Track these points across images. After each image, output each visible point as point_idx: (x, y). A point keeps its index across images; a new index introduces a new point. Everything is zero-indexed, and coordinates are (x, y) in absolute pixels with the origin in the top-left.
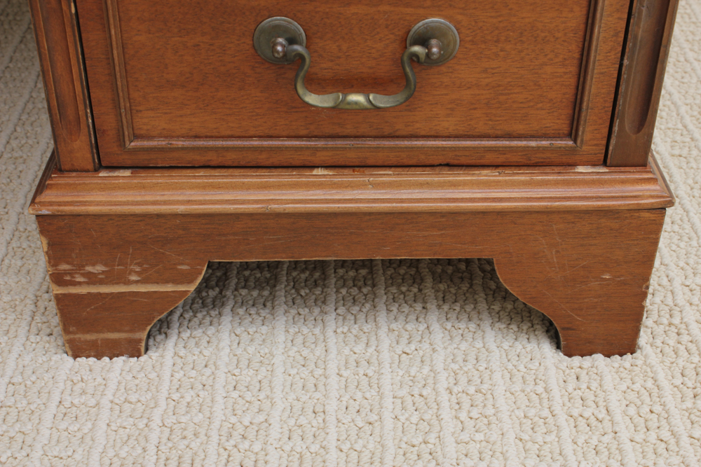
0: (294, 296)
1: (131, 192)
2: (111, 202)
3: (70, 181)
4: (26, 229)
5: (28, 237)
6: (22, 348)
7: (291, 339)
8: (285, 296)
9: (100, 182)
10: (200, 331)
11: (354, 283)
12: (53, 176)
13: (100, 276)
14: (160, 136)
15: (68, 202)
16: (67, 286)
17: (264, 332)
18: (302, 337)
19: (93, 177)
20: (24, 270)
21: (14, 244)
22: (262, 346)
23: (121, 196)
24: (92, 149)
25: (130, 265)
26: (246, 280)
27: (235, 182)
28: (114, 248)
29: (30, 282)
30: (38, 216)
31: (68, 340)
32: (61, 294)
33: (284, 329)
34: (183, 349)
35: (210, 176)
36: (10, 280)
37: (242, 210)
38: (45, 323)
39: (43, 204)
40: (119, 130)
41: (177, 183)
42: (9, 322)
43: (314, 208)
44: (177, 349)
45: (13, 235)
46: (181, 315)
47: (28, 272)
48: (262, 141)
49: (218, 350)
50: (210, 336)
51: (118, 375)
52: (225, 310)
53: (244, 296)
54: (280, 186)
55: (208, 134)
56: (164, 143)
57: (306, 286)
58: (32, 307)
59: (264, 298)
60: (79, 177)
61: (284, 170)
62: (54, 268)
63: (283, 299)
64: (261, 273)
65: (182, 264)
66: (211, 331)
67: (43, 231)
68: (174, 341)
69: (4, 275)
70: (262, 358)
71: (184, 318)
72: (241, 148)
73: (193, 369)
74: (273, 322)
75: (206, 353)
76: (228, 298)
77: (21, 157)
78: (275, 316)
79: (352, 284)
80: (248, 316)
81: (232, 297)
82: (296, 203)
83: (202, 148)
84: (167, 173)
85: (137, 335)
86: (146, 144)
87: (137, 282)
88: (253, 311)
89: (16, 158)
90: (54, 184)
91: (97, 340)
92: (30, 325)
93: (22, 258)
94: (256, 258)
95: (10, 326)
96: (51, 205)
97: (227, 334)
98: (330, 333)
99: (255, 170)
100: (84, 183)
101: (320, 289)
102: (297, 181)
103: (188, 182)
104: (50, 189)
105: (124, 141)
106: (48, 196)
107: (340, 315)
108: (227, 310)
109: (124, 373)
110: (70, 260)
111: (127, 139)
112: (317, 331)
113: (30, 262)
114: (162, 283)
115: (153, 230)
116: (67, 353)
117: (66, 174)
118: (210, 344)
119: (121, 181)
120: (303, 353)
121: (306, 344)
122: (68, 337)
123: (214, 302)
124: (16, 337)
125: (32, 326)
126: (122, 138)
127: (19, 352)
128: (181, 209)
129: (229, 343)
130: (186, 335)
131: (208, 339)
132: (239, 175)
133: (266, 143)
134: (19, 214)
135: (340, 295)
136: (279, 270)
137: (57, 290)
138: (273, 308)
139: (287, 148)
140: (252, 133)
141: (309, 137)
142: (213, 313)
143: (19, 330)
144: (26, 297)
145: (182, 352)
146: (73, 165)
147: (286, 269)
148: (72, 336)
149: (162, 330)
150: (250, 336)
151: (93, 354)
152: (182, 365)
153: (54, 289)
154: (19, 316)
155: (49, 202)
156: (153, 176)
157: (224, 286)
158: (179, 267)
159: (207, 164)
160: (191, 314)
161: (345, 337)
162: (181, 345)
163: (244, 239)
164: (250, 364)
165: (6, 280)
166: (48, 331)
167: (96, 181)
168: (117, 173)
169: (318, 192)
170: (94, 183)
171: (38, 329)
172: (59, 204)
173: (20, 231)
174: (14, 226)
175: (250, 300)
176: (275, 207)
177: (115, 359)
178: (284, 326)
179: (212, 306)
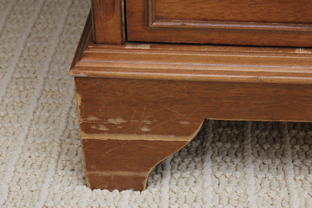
0: (259, 149)
1: (150, 62)
2: (134, 69)
3: (103, 51)
4: (51, 90)
5: (52, 95)
6: (52, 180)
7: (260, 183)
8: (252, 149)
9: (126, 53)
10: (188, 173)
11: (304, 142)
12: (89, 47)
13: (119, 127)
14: (176, 18)
15: (100, 68)
16: (93, 133)
17: (238, 176)
18: (268, 182)
19: (120, 49)
20: (51, 120)
21: (43, 100)
22: (238, 188)
23: (141, 64)
24: (122, 27)
25: (143, 119)
26: (220, 136)
27: (232, 57)
28: (133, 106)
29: (55, 129)
30: (76, 78)
31: (88, 175)
32: (87, 139)
33: (253, 175)
34: (176, 187)
35: (213, 51)
36: (41, 127)
37: (237, 80)
38: (68, 161)
39: (81, 68)
40: (144, 13)
41: (186, 56)
42: (41, 159)
43: (296, 80)
44: (172, 186)
45: (42, 94)
46: (172, 160)
47: (54, 122)
48: (257, 24)
49: (203, 188)
50: (196, 177)
51: (127, 204)
52: (206, 158)
53: (220, 148)
54: (268, 62)
55: (215, 18)
56: (179, 24)
57: (267, 142)
58: (58, 149)
59: (235, 150)
60: (110, 48)
61: (272, 49)
62: (85, 119)
63: (251, 151)
64: (231, 130)
65: (184, 120)
66: (197, 173)
67: (78, 90)
68: (169, 180)
69: (36, 124)
70: (238, 197)
71: (175, 162)
72: (240, 30)
73: (185, 202)
74: (245, 169)
75: (194, 190)
76: (208, 149)
77: (44, 37)
78: (245, 164)
79: (303, 143)
80: (224, 163)
81: (211, 148)
82: (281, 76)
83: (209, 29)
84: (178, 48)
85: (142, 174)
86: (165, 24)
87: (147, 133)
88: (228, 159)
89: (40, 38)
90: (90, 54)
91: (110, 176)
92: (57, 162)
93: (49, 111)
94: (243, 118)
95: (42, 162)
96: (87, 70)
97: (209, 176)
98: (290, 179)
99: (248, 48)
100: (114, 54)
101: (278, 145)
102: (282, 58)
103: (195, 56)
104: (87, 57)
105: (148, 21)
106: (85, 62)
107: (296, 166)
108: (208, 157)
109: (132, 203)
110: (97, 113)
111: (150, 19)
112: (280, 177)
113: (55, 114)
114: (167, 134)
115: (164, 92)
116: (86, 185)
117: (100, 46)
118: (197, 184)
119: (142, 53)
120: (270, 195)
121: (272, 187)
122: (88, 173)
123: (196, 151)
124: (47, 171)
125: (59, 163)
126: (146, 18)
127: (51, 183)
128: (189, 76)
129: (212, 184)
130: (177, 175)
131: (195, 180)
132: (236, 52)
133: (260, 27)
134: (45, 78)
135: (295, 150)
136: (245, 129)
137: (85, 136)
138: (243, 158)
139: (277, 31)
140: (249, 18)
141: (295, 23)
142: (197, 159)
143: (50, 165)
144: (53, 140)
145: (176, 189)
146: (105, 39)
147: (250, 128)
148: (92, 172)
149: (158, 171)
150: (227, 179)
151: (106, 187)
152: (176, 199)
153: (83, 135)
154: (48, 155)
155: (86, 67)
156: (167, 50)
157: (204, 139)
158: (181, 123)
159: (210, 42)
160: (180, 159)
161: (303, 184)
162: (174, 183)
163: (235, 103)
164: (230, 201)
165: (38, 127)
166: (71, 167)
167: (123, 52)
168: (139, 47)
169: (299, 67)
170: (122, 54)
171: (63, 165)
172: (94, 69)
173: (46, 91)
174: (42, 87)
175: (224, 151)
176: (264, 78)
177: (123, 191)
178: (253, 172)
179: (195, 154)
